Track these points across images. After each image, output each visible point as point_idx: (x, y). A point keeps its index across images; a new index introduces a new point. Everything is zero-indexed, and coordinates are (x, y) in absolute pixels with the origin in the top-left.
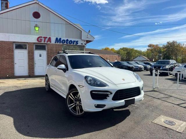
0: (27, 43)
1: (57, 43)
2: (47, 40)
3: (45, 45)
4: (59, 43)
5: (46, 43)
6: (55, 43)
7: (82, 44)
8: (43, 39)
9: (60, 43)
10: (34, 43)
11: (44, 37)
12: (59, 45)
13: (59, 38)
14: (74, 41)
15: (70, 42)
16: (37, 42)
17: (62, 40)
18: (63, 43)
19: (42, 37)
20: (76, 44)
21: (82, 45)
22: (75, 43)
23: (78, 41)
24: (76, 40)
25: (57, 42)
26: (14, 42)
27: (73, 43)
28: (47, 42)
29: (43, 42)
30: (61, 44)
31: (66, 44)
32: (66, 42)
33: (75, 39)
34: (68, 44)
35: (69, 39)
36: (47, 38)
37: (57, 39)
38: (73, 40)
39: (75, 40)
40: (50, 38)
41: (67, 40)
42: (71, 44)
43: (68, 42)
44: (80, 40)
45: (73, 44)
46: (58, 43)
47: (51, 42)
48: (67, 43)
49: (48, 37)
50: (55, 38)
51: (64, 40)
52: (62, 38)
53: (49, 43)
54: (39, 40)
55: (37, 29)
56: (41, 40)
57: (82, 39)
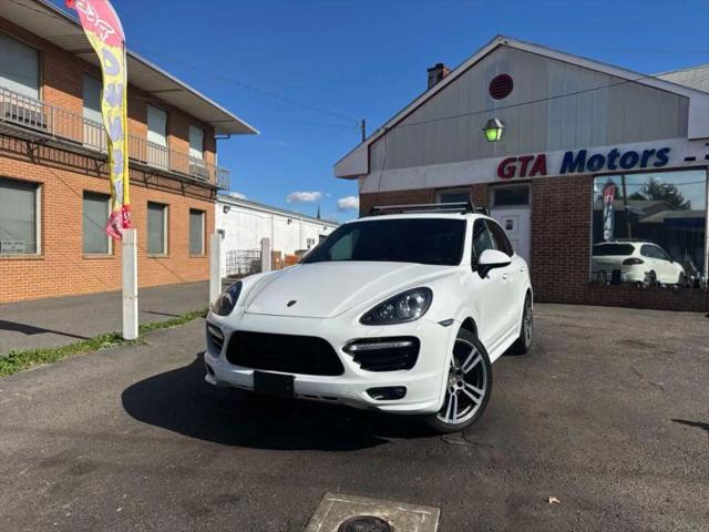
0: (470, 186)
1: (568, 174)
2: (531, 165)
3: (525, 184)
4: (576, 173)
5: (527, 177)
6: (559, 175)
7: (693, 159)
8: (518, 165)
9: (581, 170)
10: (491, 184)
11: (521, 159)
12: (577, 178)
13: (576, 152)
14: (648, 154)
15: (629, 161)
16: (501, 180)
17: (588, 157)
18: (593, 169)
19: (514, 160)
20: (656, 164)
21: (693, 164)
22: (653, 160)
23: (667, 150)
24: (658, 145)
25: (567, 170)
26: (438, 189)
27: (639, 162)
28: (533, 173)
29: (516, 177)
30: (587, 172)
31: (608, 171)
32: (607, 160)
33: (653, 142)
34: (619, 169)
35: (624, 148)
36: (532, 158)
37: (568, 156)
38: (640, 147)
39: (650, 149)
40: (542, 160)
41: (614, 154)
42: (633, 169)
43: (617, 162)
44: (680, 140)
45: (643, 165)
46: (571, 171)
47: (544, 173)
48: (611, 166)
49: (536, 156)
50: (564, 153)
51: (599, 157)
52: (588, 149)
53: (538, 176)
54: (506, 172)
55: (492, 135)
56: (512, 170)
57: (689, 138)
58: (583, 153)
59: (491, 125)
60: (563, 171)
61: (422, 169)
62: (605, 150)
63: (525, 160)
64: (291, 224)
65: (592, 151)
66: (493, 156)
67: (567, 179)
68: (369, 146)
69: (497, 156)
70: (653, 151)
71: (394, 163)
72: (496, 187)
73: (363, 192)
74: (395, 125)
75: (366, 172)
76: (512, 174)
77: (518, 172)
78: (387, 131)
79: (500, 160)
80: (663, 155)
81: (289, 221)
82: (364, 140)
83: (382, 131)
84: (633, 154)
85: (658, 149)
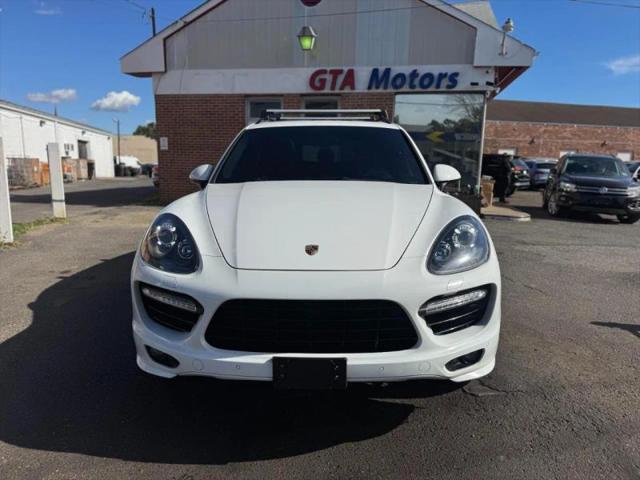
0: (282, 95)
1: (374, 90)
2: (341, 79)
3: (335, 98)
4: (381, 90)
5: (337, 91)
6: (366, 91)
7: (476, 84)
8: (329, 78)
9: (386, 87)
10: (302, 95)
11: (332, 72)
12: (382, 94)
13: (382, 69)
14: (442, 76)
15: (426, 82)
16: (310, 91)
17: (393, 75)
18: (396, 87)
19: (325, 72)
20: (449, 87)
21: (475, 88)
22: (445, 82)
23: (456, 74)
24: (449, 69)
25: (374, 86)
26: (247, 96)
27: (435, 84)
28: (342, 88)
29: (327, 90)
30: (391, 90)
31: (409, 90)
32: (408, 80)
33: (448, 66)
34: (418, 89)
35: (423, 70)
36: (341, 72)
37: (375, 72)
38: (436, 71)
39: (444, 72)
40: (351, 73)
41: (414, 74)
42: (429, 90)
43: (417, 82)
44: (468, 66)
45: (438, 86)
46: (377, 88)
47: (353, 88)
48: (412, 86)
49: (346, 69)
50: (371, 69)
51: (401, 76)
52: (393, 68)
53: (347, 90)
54: (317, 84)
55: (307, 43)
56: (323, 82)
57: (475, 64)
58: (388, 71)
59: (305, 33)
60: (370, 88)
61: (229, 72)
62: (407, 70)
63: (336, 73)
64: (45, 126)
65: (396, 70)
66: (303, 66)
67: (373, 95)
68: (165, 40)
69: (308, 67)
70: (446, 75)
71: (196, 62)
72: (308, 98)
73: (158, 93)
74: (194, 20)
75: (163, 69)
76: (322, 87)
77: (328, 84)
78: (187, 24)
79: (312, 70)
80: (453, 78)
81: (42, 123)
82: (155, 35)
83: (181, 24)
84: (429, 76)
85: (449, 73)
